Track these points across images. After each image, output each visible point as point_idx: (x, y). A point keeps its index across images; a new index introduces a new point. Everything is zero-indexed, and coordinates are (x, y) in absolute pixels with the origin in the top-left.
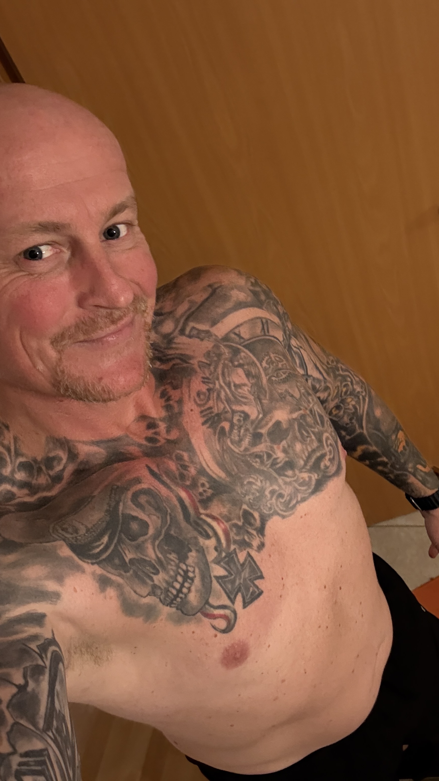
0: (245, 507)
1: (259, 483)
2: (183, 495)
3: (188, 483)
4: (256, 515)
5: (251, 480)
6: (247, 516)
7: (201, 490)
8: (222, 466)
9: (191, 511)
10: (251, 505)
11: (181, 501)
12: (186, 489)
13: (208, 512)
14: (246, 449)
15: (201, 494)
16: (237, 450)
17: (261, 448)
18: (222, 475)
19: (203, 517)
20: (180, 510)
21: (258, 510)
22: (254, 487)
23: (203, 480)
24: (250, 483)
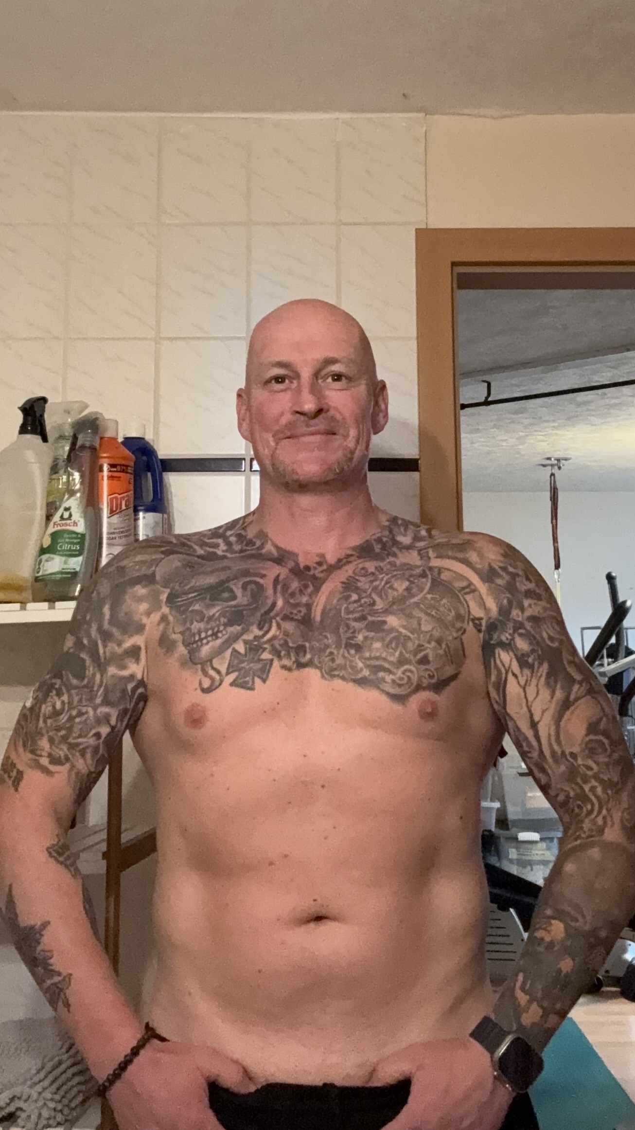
0: (307, 645)
1: (330, 641)
2: (280, 603)
3: (292, 601)
4: (308, 656)
5: (329, 636)
6: (301, 650)
7: (295, 612)
8: (323, 613)
9: (272, 614)
10: (312, 648)
11: (274, 604)
12: (287, 602)
13: (281, 622)
14: (349, 619)
15: (291, 613)
16: (343, 615)
17: (357, 625)
18: (318, 618)
19: (274, 621)
20: (266, 608)
21: (313, 656)
22: (326, 640)
23: (304, 610)
24: (326, 637)
